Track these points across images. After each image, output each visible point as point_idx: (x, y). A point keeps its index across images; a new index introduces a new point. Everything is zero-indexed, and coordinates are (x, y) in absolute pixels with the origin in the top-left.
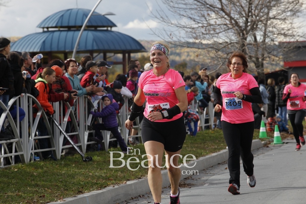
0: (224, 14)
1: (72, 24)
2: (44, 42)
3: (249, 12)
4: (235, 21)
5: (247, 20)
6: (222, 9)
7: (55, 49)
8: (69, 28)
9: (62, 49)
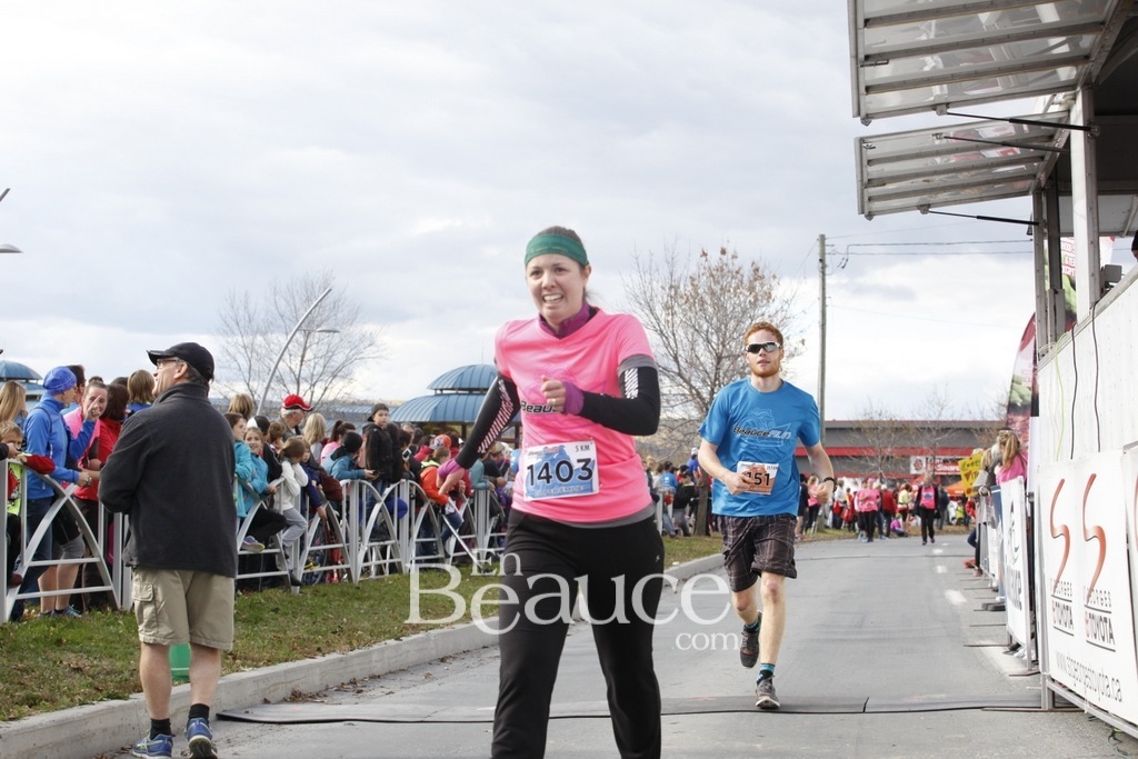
0: (681, 381)
1: (474, 385)
2: (436, 408)
3: (716, 379)
4: (697, 390)
5: (713, 390)
6: (680, 374)
7: (449, 418)
8: (471, 391)
9: (460, 420)
